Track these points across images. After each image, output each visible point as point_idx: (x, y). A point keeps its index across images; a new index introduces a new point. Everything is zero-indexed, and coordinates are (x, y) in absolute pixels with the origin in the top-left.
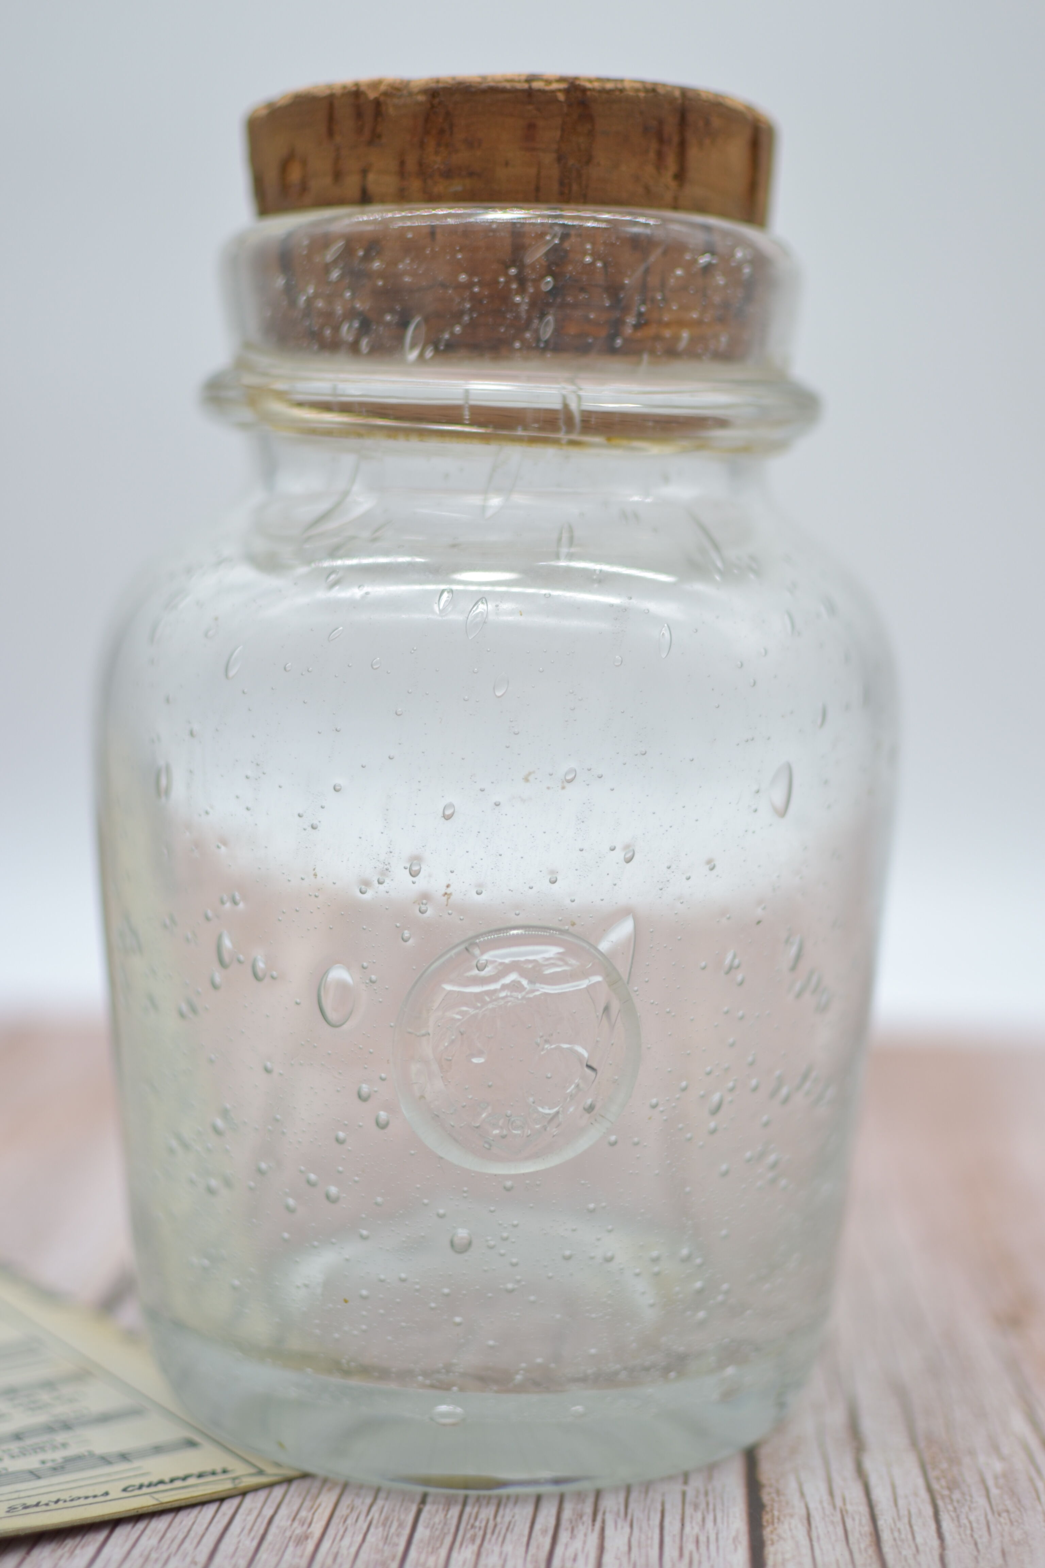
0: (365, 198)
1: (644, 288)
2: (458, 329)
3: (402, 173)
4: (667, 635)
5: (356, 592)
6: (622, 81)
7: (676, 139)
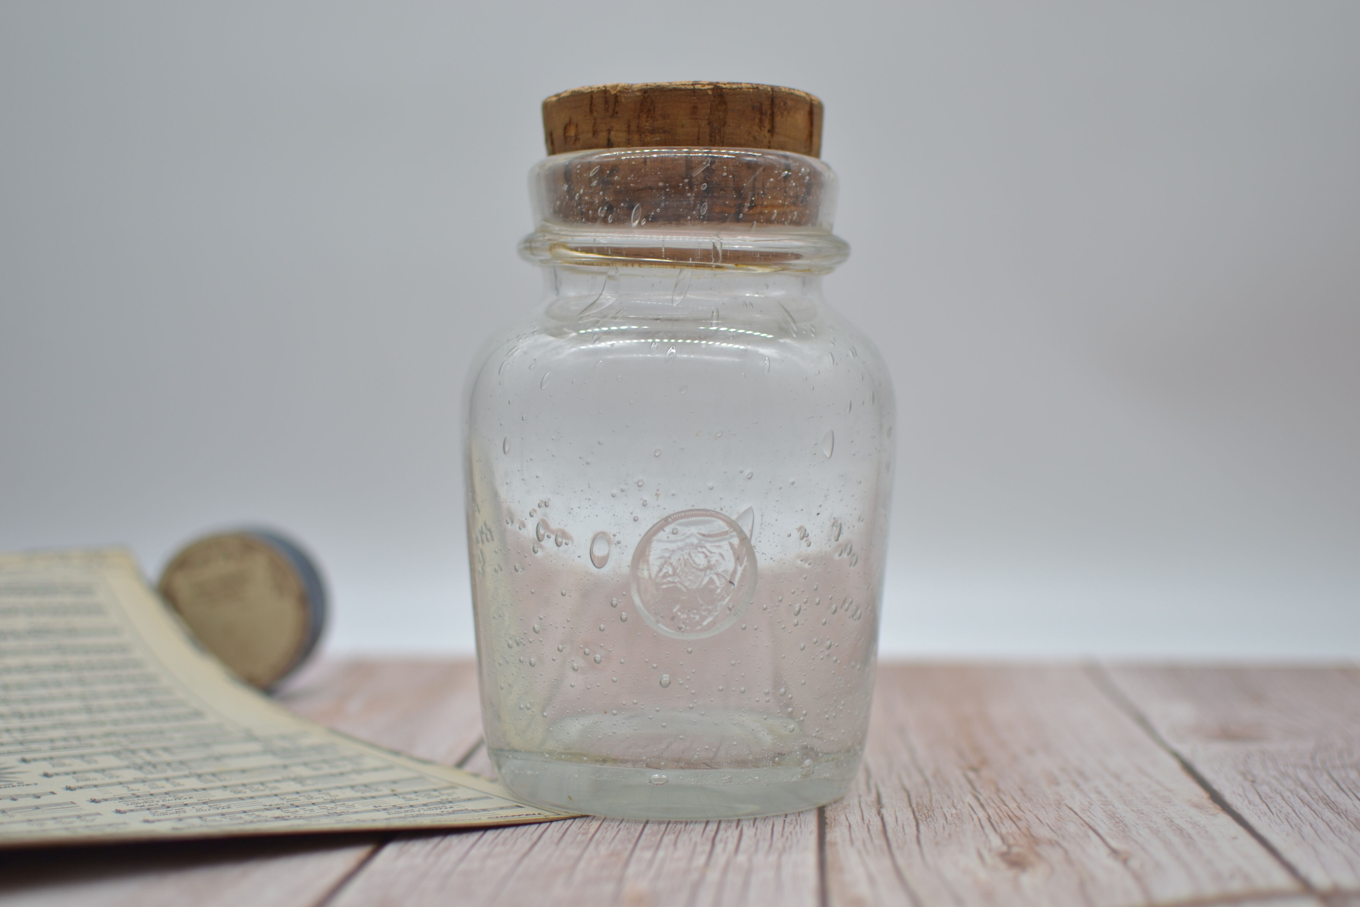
0: (610, 145)
1: (754, 188)
2: (658, 210)
3: (629, 132)
4: (768, 363)
5: (608, 344)
6: (741, 83)
7: (769, 112)
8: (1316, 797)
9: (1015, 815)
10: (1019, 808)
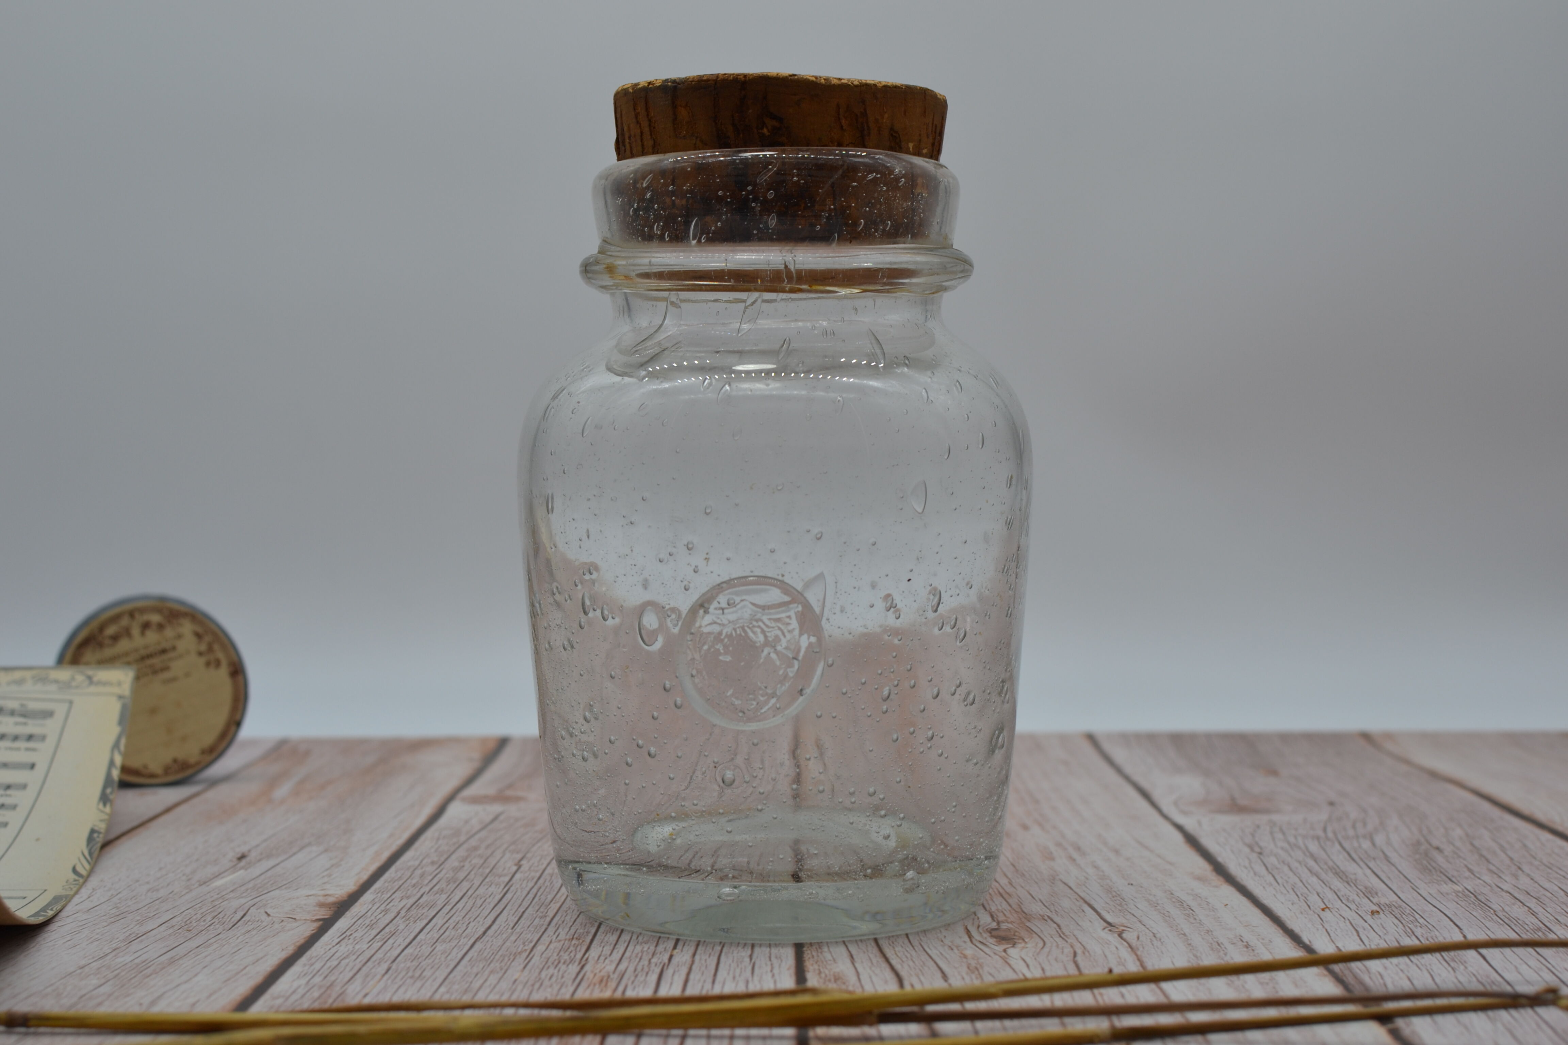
1: (832, 194)
2: (719, 224)
8: (1326, 867)
9: (1006, 892)
10: (1011, 883)
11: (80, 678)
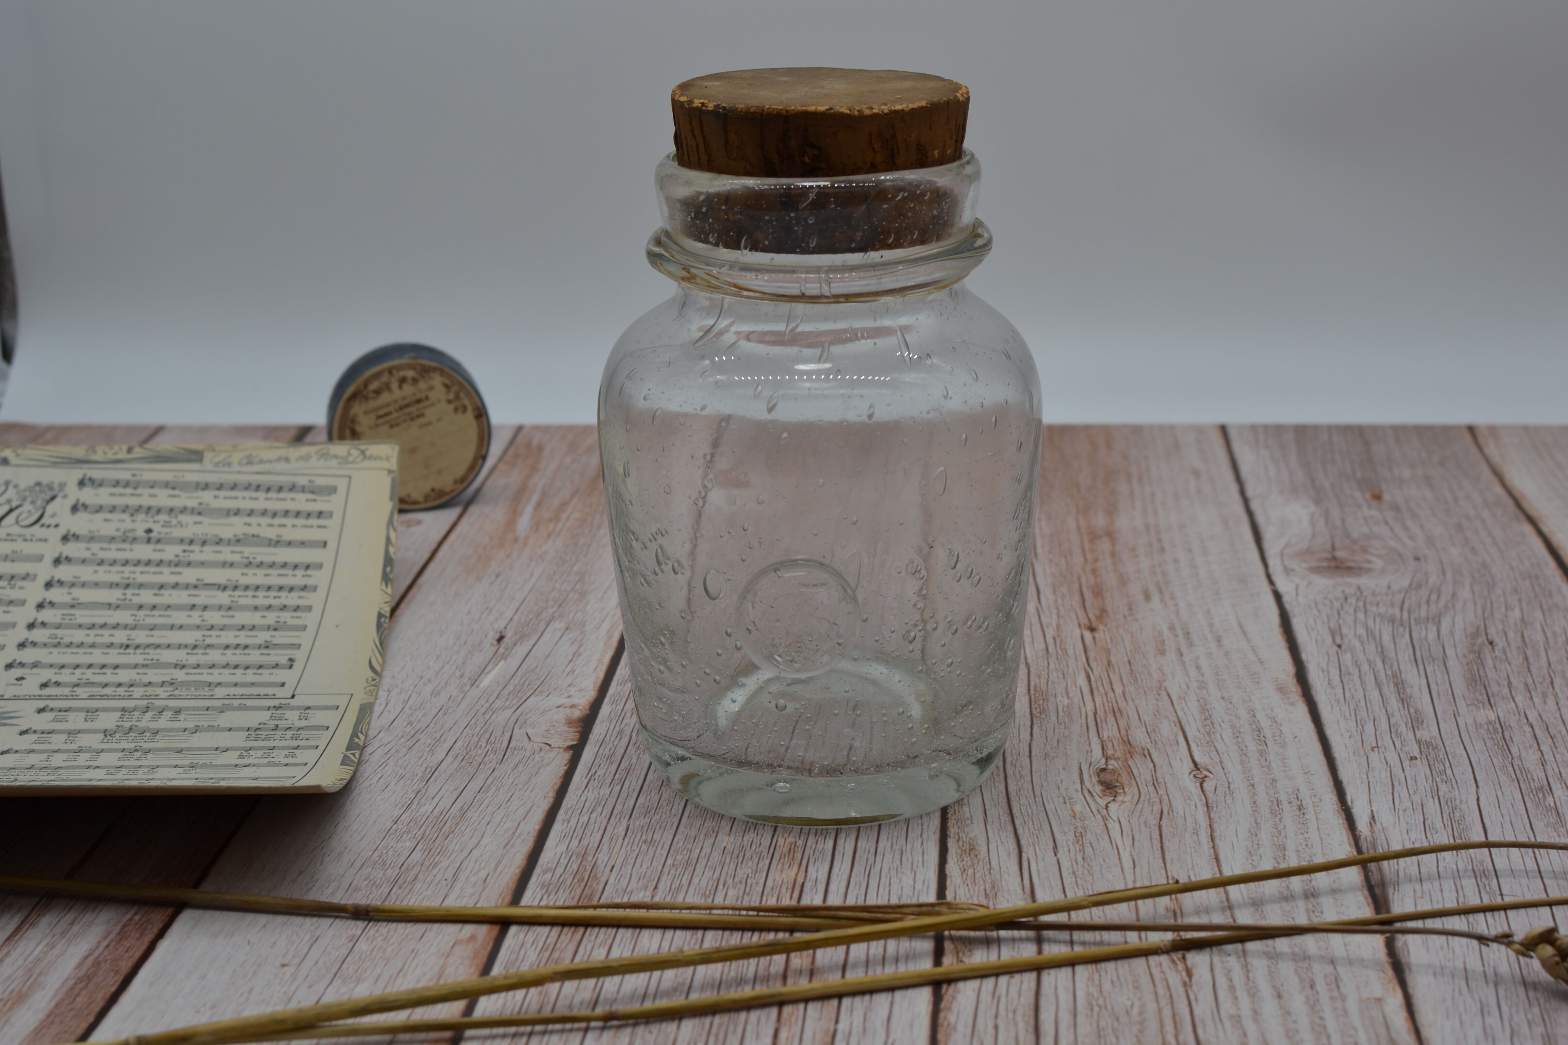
8: (1390, 673)
9: (1119, 708)
10: (1124, 692)
11: (355, 453)
